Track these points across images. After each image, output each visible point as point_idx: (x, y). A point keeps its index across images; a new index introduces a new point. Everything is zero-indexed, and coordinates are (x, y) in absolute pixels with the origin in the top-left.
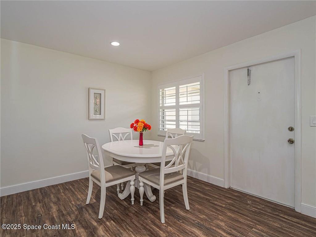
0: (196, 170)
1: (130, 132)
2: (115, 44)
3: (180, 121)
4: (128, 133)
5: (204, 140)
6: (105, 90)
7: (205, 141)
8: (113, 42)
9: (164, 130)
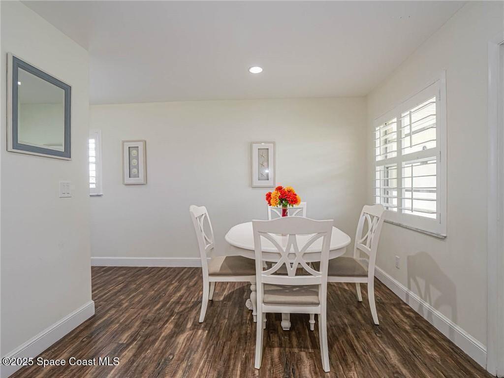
0: (431, 304)
1: (302, 208)
2: (256, 70)
3: (403, 190)
4: (299, 210)
5: (445, 237)
6: (274, 143)
7: (447, 240)
8: (253, 67)
9: (387, 208)
